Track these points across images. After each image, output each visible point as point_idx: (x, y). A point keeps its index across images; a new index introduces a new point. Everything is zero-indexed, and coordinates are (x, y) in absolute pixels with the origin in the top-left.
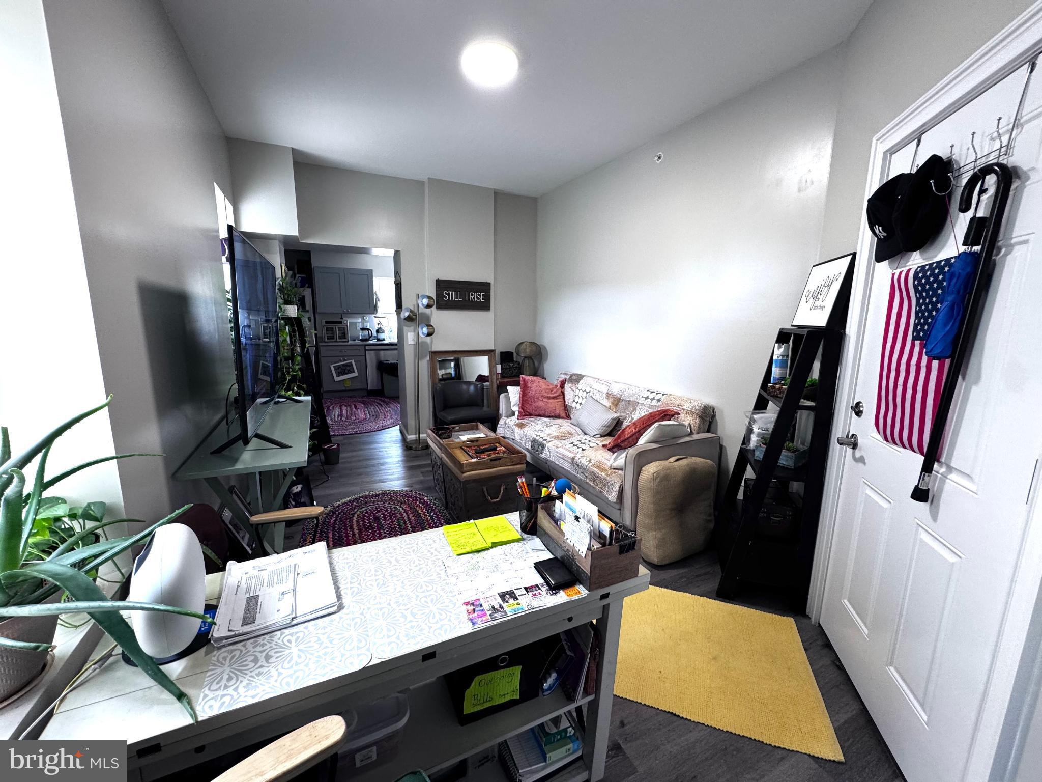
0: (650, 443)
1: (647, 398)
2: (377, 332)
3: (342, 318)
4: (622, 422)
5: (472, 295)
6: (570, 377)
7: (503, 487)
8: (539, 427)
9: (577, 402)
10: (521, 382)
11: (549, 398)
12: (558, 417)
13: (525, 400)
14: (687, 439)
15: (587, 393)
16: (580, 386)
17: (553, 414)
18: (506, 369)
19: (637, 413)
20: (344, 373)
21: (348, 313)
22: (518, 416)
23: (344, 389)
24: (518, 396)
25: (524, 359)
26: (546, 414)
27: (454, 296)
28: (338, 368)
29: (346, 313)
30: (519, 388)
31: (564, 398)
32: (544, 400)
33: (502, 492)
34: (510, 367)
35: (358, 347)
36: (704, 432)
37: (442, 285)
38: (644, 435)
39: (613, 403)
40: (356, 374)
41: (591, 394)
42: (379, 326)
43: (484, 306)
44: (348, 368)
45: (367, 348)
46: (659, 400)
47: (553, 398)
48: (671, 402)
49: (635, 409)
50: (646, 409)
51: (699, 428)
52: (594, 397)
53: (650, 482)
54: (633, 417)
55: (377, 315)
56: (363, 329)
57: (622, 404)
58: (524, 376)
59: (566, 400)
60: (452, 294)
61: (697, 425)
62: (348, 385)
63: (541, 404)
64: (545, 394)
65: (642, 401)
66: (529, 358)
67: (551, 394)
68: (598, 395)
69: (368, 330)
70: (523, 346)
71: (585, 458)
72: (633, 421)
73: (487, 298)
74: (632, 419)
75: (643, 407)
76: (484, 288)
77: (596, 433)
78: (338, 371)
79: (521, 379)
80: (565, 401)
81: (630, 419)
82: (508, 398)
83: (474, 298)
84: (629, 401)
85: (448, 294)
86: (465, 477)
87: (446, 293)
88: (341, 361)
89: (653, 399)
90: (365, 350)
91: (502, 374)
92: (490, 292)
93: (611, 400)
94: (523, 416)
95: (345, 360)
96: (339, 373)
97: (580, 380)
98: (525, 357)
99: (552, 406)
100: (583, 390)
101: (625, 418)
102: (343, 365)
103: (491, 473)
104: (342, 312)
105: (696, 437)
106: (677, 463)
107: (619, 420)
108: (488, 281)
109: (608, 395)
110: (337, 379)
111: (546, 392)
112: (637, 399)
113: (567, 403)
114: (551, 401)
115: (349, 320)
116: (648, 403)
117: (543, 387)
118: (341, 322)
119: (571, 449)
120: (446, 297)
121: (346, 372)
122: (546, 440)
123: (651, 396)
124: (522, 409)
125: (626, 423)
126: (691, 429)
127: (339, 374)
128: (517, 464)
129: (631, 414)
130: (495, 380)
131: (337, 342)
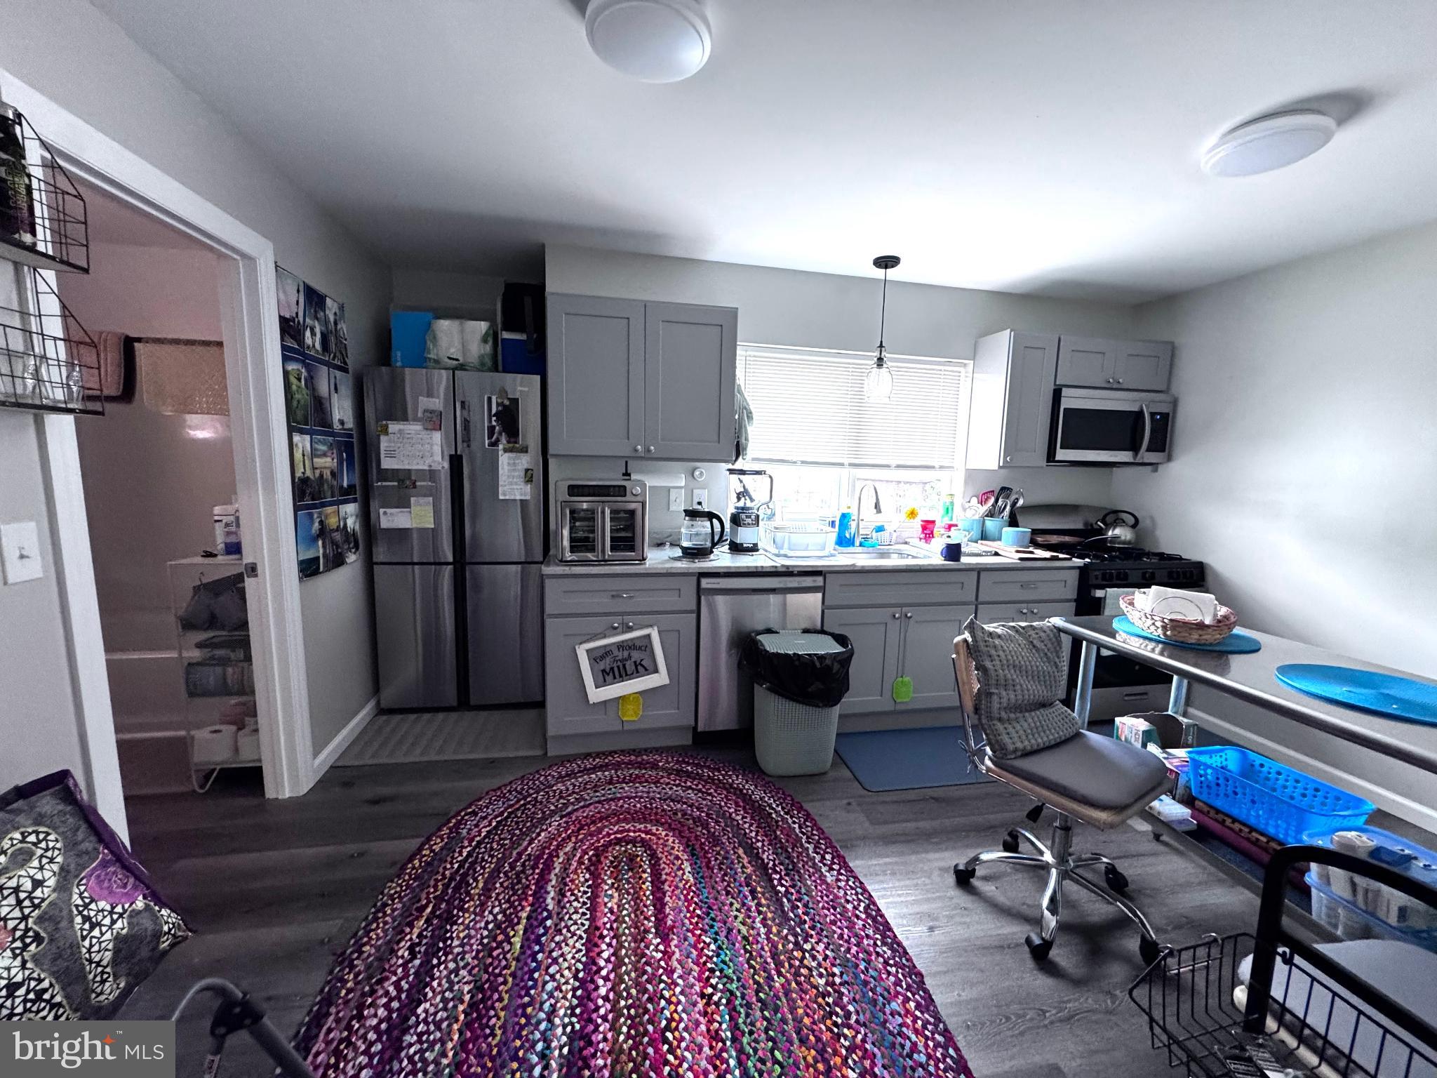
2: (736, 520)
3: (627, 474)
20: (623, 676)
21: (648, 457)
23: (618, 729)
28: (602, 658)
29: (642, 458)
35: (673, 582)
40: (659, 679)
42: (741, 504)
44: (636, 655)
45: (705, 583)
55: (739, 465)
56: (692, 514)
62: (631, 715)
69: (711, 516)
78: (602, 665)
88: (614, 630)
90: (699, 591)
95: (630, 629)
96: (603, 671)
102: (621, 646)
104: (627, 452)
110: (597, 694)
115: (651, 481)
118: (621, 491)
121: (630, 667)
127: (604, 679)
131: (605, 562)
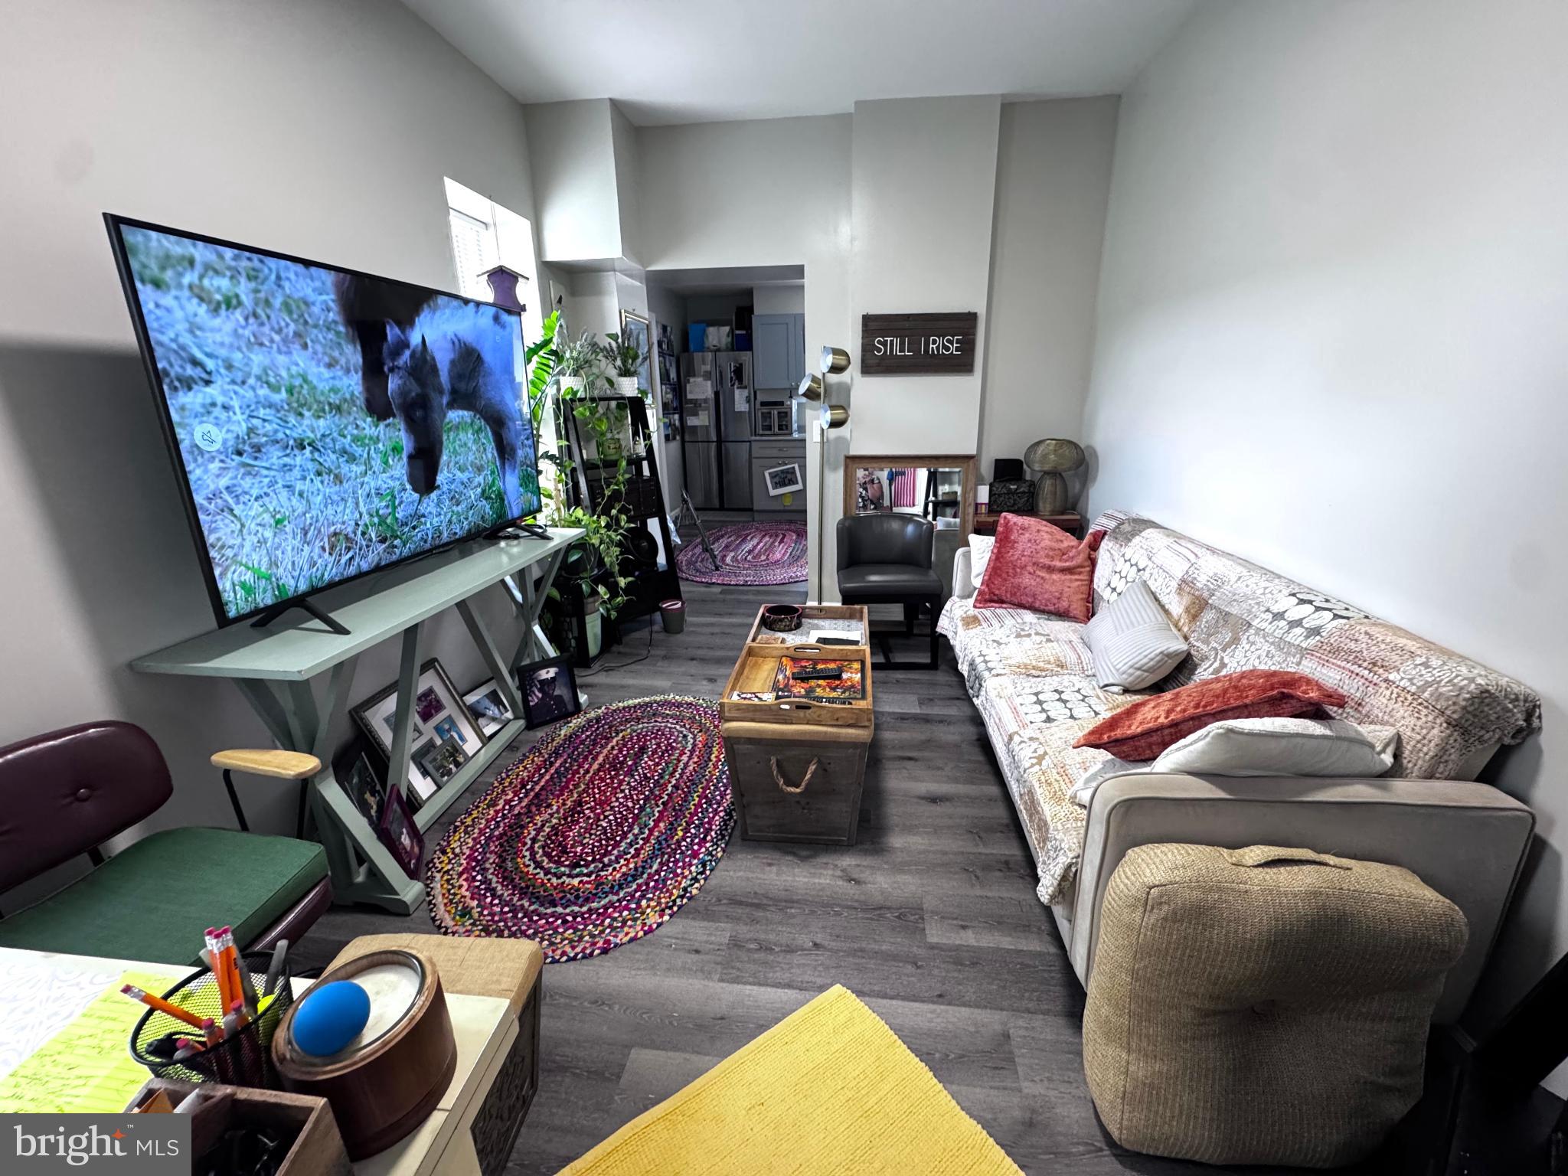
0: (1190, 773)
1: (1279, 616)
3: (790, 397)
4: (1195, 667)
5: (934, 342)
6: (1117, 527)
7: (813, 767)
8: (999, 633)
9: (1114, 589)
10: (1000, 529)
11: (1051, 569)
12: (1063, 615)
13: (998, 567)
14: (1361, 792)
15: (1139, 570)
16: (1129, 551)
17: (1052, 608)
18: (1000, 495)
19: (1239, 653)
20: (784, 485)
21: (797, 388)
22: (976, 600)
23: (782, 508)
24: (987, 556)
25: (1042, 477)
26: (1037, 605)
27: (894, 345)
28: (776, 476)
29: (795, 388)
30: (992, 539)
31: (1092, 572)
32: (1038, 573)
33: (808, 776)
34: (1010, 492)
36: (1458, 777)
37: (874, 326)
38: (1182, 742)
39: (1187, 610)
40: (799, 487)
41: (1146, 575)
43: (961, 364)
44: (789, 476)
46: (1315, 631)
47: (1063, 570)
48: (1352, 645)
49: (1235, 640)
50: (1266, 647)
51: (1439, 758)
52: (1150, 583)
53: (1133, 907)
54: (1226, 660)
57: (1208, 616)
58: (1010, 516)
59: (1096, 580)
60: (892, 341)
61: (1431, 749)
62: (788, 503)
63: (1026, 580)
64: (1047, 562)
65: (1261, 621)
66: (1055, 474)
67: (1060, 560)
68: (1160, 580)
70: (1041, 449)
71: (1035, 745)
72: (1224, 673)
73: (968, 347)
74: (1223, 665)
75: (1259, 640)
76: (962, 325)
77: (1112, 681)
78: (775, 481)
79: (1002, 521)
80: (1091, 581)
81: (1216, 665)
82: (967, 557)
83: (938, 348)
84: (1227, 614)
85: (884, 344)
86: (727, 730)
87: (879, 342)
88: (780, 465)
89: (1298, 623)
91: (990, 504)
92: (974, 334)
93: (1186, 600)
94: (986, 601)
95: (787, 464)
96: (775, 483)
97: (1133, 536)
98: (1046, 473)
99: (1053, 589)
100: (1133, 562)
101: (1204, 658)
102: (782, 471)
103: (782, 733)
104: (789, 386)
105: (1406, 791)
106: (1271, 872)
107: (1188, 657)
108: (973, 310)
109: (1185, 584)
110: (773, 492)
111: (1047, 556)
112: (1250, 612)
113: (1095, 586)
114: (1055, 577)
116: (1278, 633)
117: (1043, 544)
118: (782, 404)
119: (1022, 710)
120: (879, 350)
121: (786, 481)
122: (990, 670)
123: (1296, 612)
124: (988, 586)
125: (1203, 673)
126: (1397, 756)
127: (776, 485)
128: (850, 726)
129: (1224, 650)
130: (970, 517)
131: (775, 435)
